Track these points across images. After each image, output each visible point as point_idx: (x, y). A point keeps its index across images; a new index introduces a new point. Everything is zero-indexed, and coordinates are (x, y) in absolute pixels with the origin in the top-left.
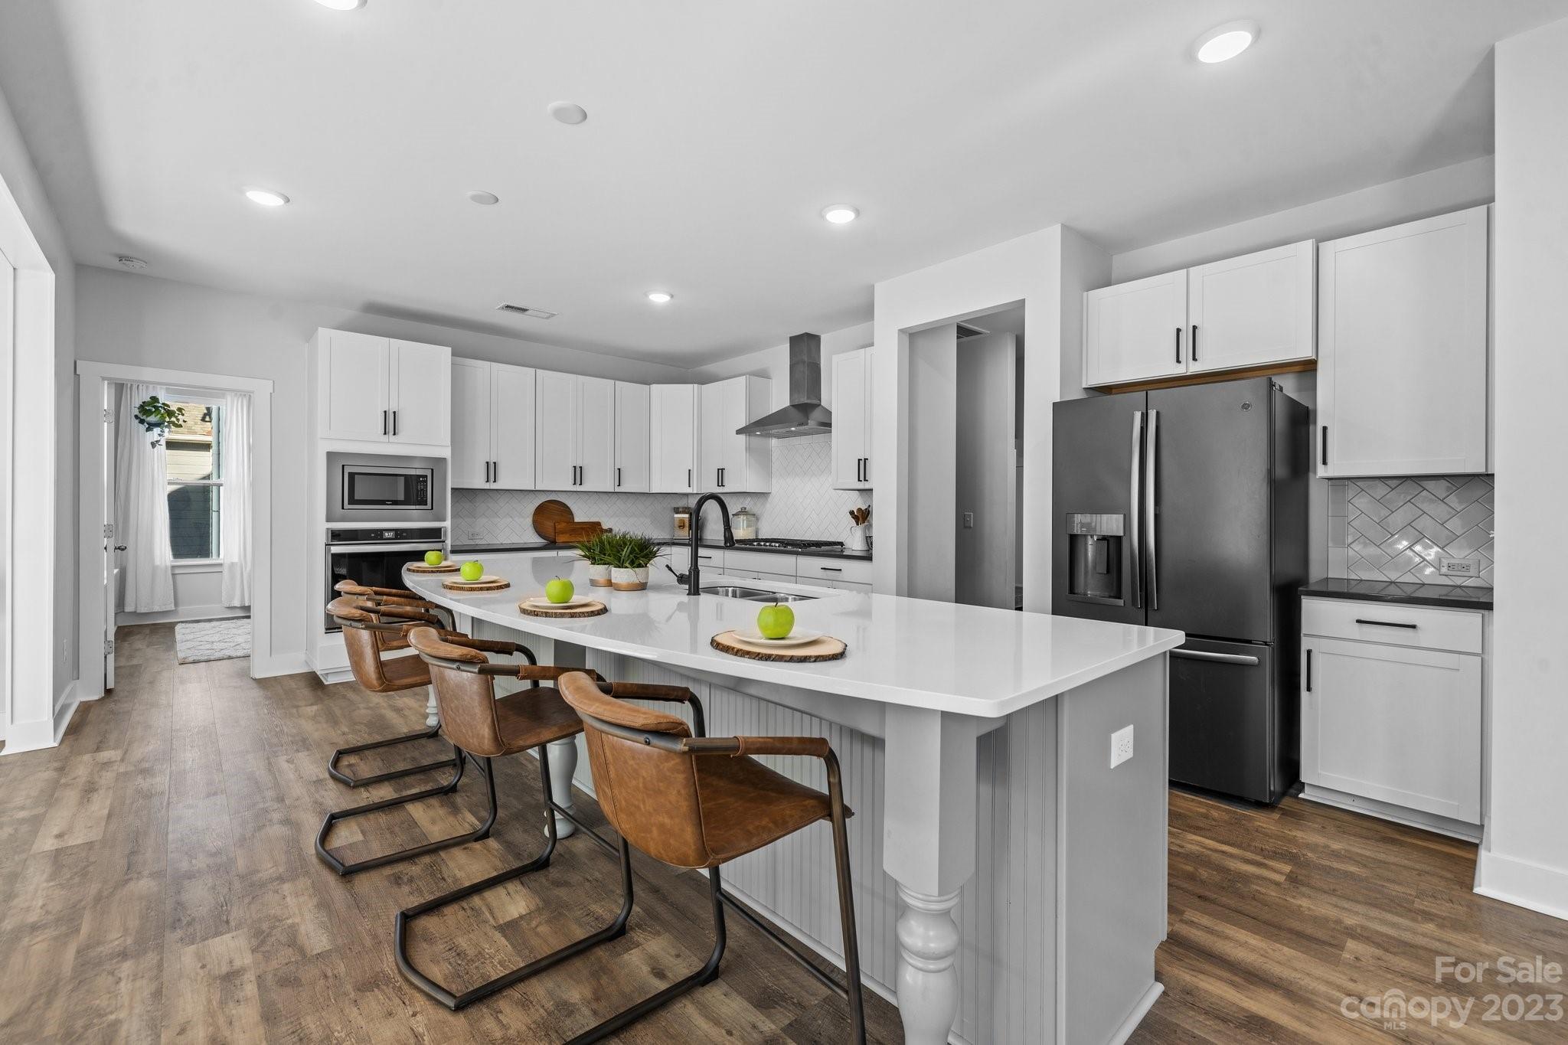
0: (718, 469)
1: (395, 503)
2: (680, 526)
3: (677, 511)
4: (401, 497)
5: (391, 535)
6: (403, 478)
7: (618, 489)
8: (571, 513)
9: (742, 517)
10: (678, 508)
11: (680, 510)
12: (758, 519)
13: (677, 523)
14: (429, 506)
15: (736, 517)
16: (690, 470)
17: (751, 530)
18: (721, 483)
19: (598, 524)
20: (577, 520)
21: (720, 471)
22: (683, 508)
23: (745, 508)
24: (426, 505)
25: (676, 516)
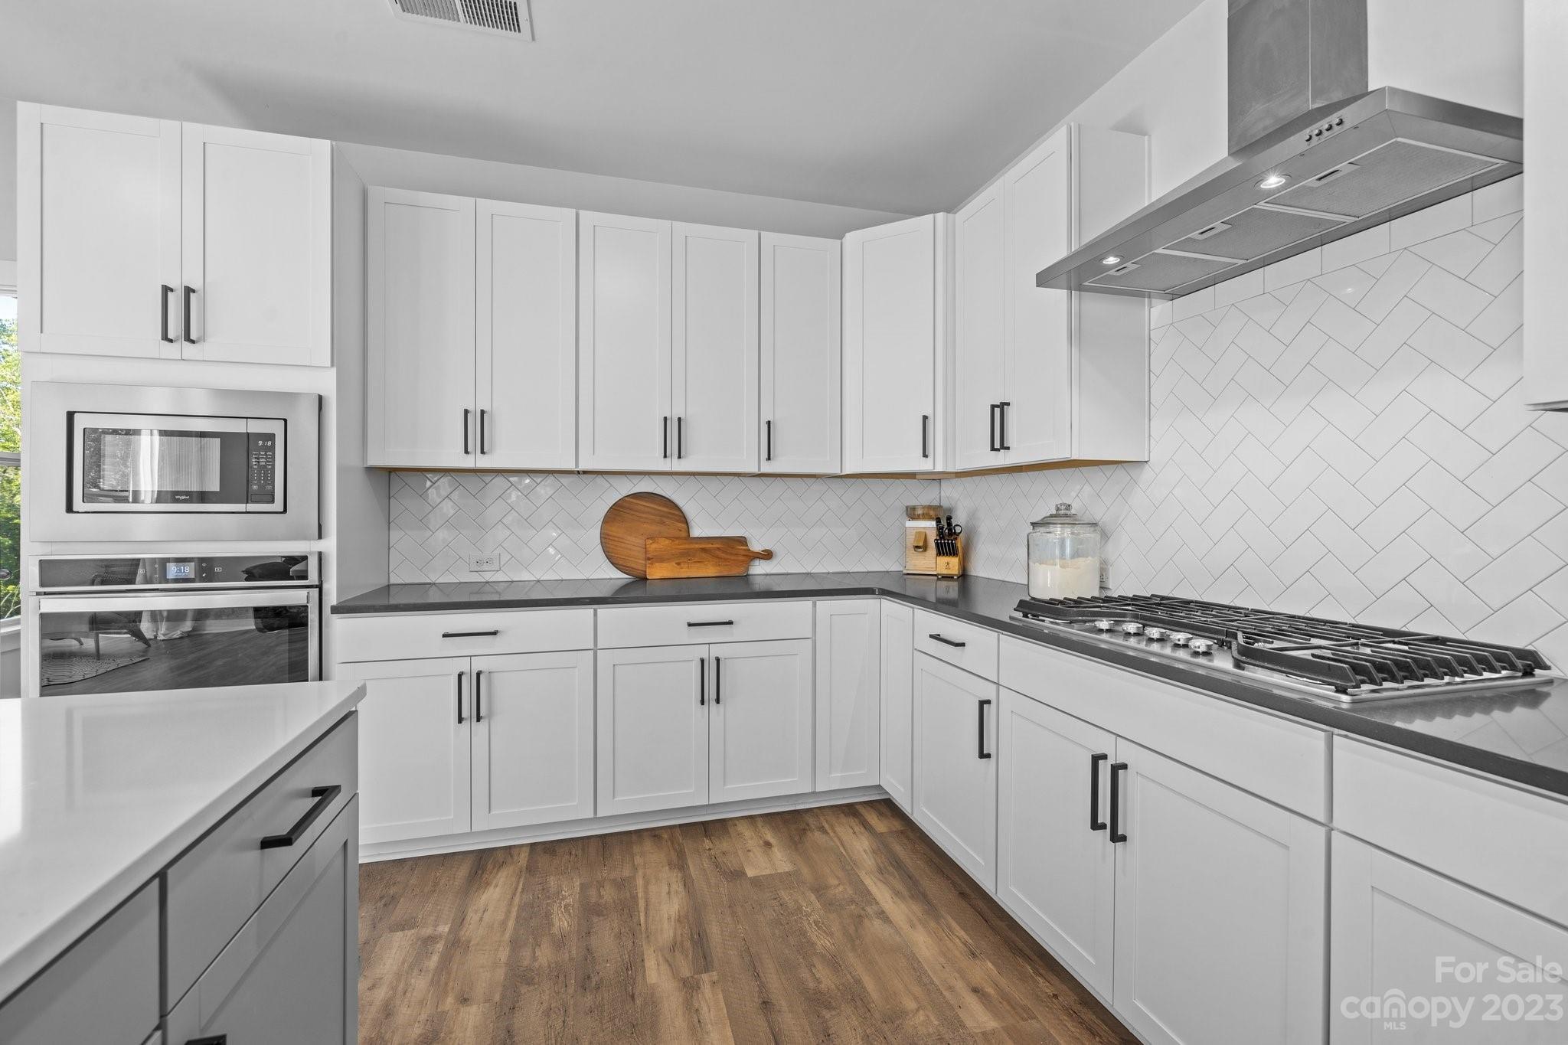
0: (993, 407)
1: (203, 497)
2: (917, 547)
3: (912, 513)
4: (214, 485)
5: (189, 570)
6: (218, 441)
7: (767, 468)
8: (684, 520)
9: (1058, 529)
10: (914, 508)
11: (920, 512)
12: (1105, 536)
13: (911, 540)
14: (278, 505)
15: (1042, 529)
16: (925, 418)
17: (1087, 565)
18: (999, 444)
19: (742, 541)
20: (696, 532)
21: (997, 411)
22: (924, 507)
23: (1068, 507)
24: (273, 501)
25: (910, 524)
